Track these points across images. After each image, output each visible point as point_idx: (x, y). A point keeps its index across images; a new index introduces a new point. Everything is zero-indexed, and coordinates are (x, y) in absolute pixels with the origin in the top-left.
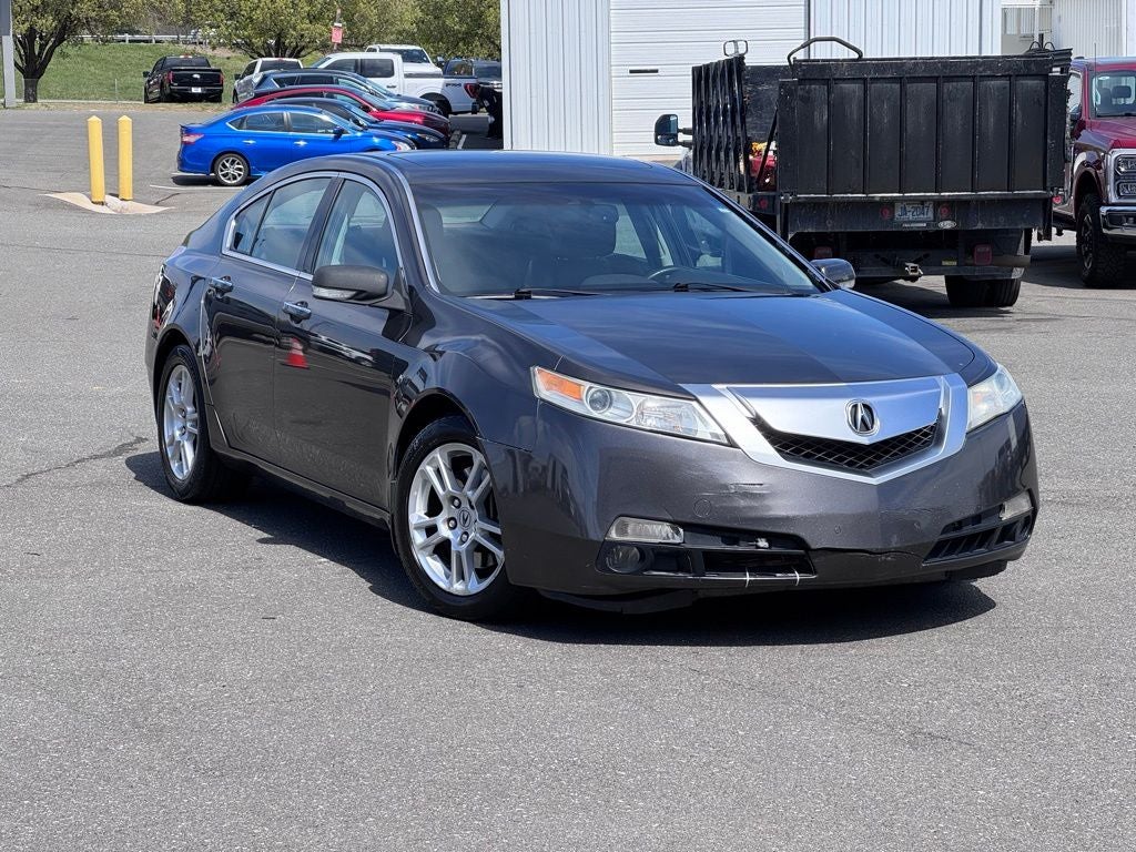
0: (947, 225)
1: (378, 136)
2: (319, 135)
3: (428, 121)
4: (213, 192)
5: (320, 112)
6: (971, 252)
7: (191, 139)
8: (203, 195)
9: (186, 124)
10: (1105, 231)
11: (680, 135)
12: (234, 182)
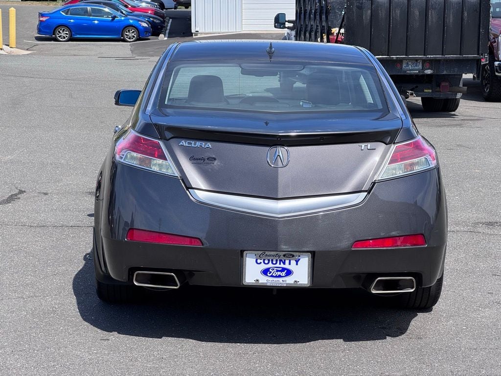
0: (429, 72)
1: (132, 19)
2: (105, 18)
3: (156, 13)
4: (54, 44)
5: (105, 8)
6: (439, 85)
7: (44, 19)
8: (48, 46)
9: (41, 12)
10: (497, 74)
11: (287, 23)
12: (64, 40)
